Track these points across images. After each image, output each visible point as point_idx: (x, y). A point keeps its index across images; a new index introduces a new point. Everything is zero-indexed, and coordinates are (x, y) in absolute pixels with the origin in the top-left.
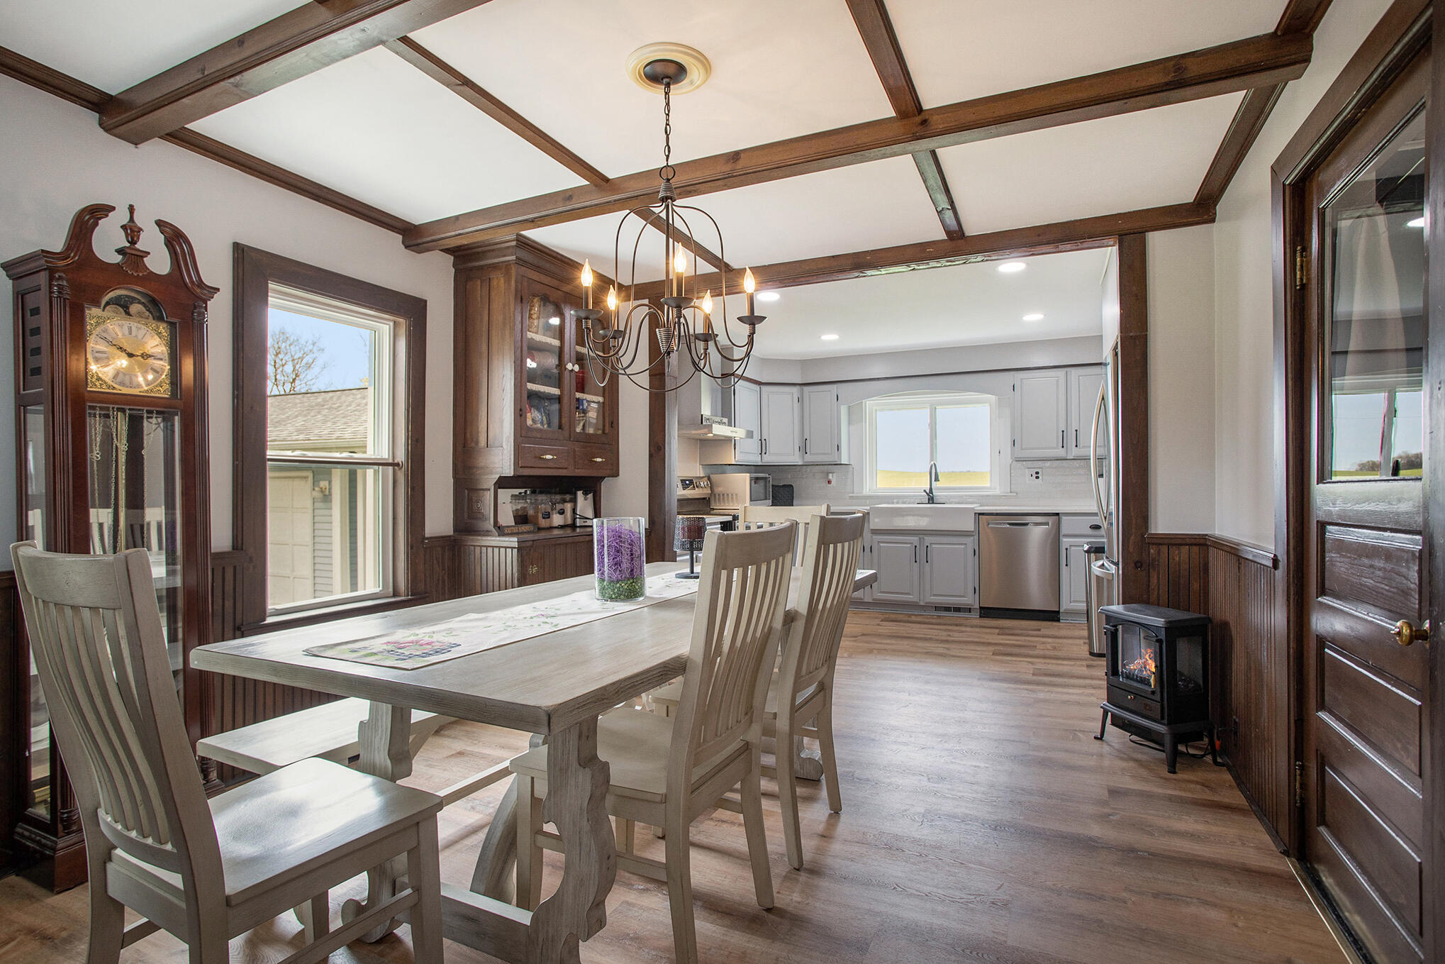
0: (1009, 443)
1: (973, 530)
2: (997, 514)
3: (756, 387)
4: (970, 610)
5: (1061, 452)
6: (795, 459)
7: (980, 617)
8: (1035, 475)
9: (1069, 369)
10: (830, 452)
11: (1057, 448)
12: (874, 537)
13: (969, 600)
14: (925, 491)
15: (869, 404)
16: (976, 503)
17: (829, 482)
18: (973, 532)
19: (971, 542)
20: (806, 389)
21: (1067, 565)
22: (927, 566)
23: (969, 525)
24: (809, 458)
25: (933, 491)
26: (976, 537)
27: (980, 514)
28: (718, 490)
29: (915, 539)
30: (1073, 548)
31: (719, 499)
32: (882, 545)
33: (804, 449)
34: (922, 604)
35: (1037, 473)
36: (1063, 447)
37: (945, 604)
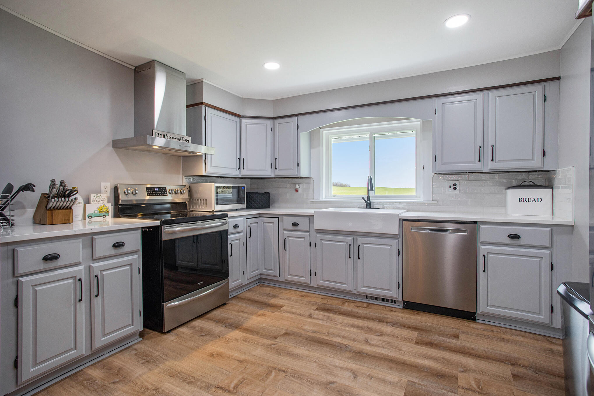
0: (431, 159)
1: (398, 234)
2: (419, 221)
3: (237, 119)
4: (394, 302)
5: (477, 167)
6: (269, 173)
7: (403, 308)
8: (453, 187)
9: (486, 92)
10: (292, 168)
11: (474, 162)
12: (318, 235)
13: (393, 293)
14: (363, 198)
15: (325, 133)
16: (403, 209)
17: (297, 191)
18: (398, 235)
19: (395, 244)
20: (277, 121)
21: (484, 271)
22: (359, 262)
23: (395, 230)
24: (279, 173)
25: (370, 198)
26: (401, 239)
27: (404, 220)
28: (196, 196)
29: (349, 239)
30: (491, 255)
31: (195, 203)
32: (323, 242)
33: (274, 166)
34: (355, 292)
35: (455, 185)
36: (479, 161)
37: (373, 294)
